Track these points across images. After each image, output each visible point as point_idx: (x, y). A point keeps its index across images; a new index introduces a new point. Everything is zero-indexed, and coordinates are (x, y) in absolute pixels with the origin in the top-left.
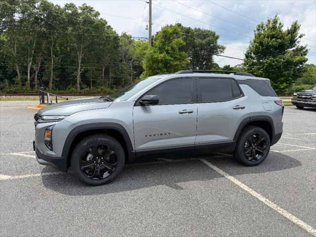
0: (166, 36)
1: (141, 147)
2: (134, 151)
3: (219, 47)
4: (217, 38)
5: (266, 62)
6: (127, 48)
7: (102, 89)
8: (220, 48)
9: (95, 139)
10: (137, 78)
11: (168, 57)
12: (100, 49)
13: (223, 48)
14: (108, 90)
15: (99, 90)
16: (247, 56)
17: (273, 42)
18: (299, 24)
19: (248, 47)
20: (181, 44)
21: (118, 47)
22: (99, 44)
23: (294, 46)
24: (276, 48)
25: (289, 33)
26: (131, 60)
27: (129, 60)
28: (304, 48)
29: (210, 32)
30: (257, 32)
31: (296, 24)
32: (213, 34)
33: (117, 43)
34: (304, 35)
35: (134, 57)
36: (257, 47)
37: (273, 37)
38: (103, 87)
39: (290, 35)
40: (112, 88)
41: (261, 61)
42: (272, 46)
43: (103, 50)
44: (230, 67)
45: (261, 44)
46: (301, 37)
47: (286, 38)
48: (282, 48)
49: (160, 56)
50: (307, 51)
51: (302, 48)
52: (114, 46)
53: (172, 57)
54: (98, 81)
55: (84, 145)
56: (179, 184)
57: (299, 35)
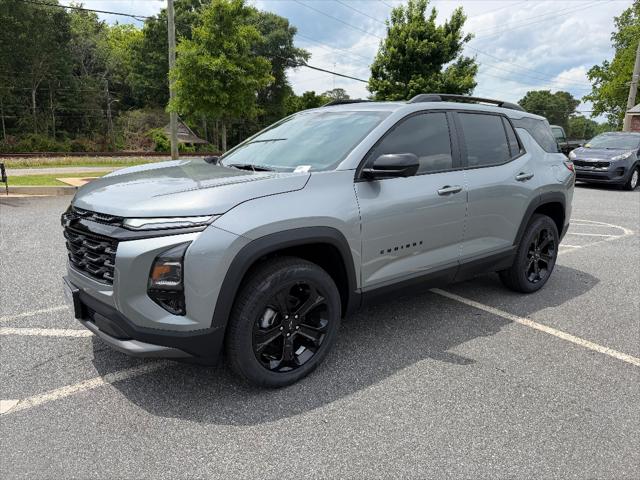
0: (221, 18)
1: (372, 278)
2: (359, 291)
3: (297, 52)
4: (293, 32)
5: (412, 87)
6: (91, 41)
7: (34, 140)
8: (300, 55)
9: (286, 270)
10: (120, 113)
11: (232, 67)
12: (21, 42)
13: (306, 56)
14: (52, 142)
15: (29, 142)
16: (376, 73)
17: (423, 47)
18: (465, 13)
19: (376, 55)
20: (255, 39)
21: (67, 37)
22: (16, 29)
23: (454, 58)
24: (426, 59)
25: (448, 32)
26: (102, 70)
27: (96, 71)
28: (472, 61)
29: (278, 20)
30: (391, 25)
31: (459, 13)
32: (284, 24)
33: (65, 29)
34: (473, 37)
35: (111, 64)
36: (393, 56)
37: (421, 36)
38: (35, 136)
39: (450, 35)
40: (59, 137)
41: (397, 83)
42: (421, 55)
43: (28, 45)
44: (316, 95)
45: (402, 49)
46: (467, 40)
47: (445, 39)
48: (436, 59)
49: (215, 64)
50: (475, 67)
51: (468, 62)
52: (56, 34)
53: (238, 65)
54: (21, 122)
55: (264, 289)
56: (450, 351)
57: (465, 36)
